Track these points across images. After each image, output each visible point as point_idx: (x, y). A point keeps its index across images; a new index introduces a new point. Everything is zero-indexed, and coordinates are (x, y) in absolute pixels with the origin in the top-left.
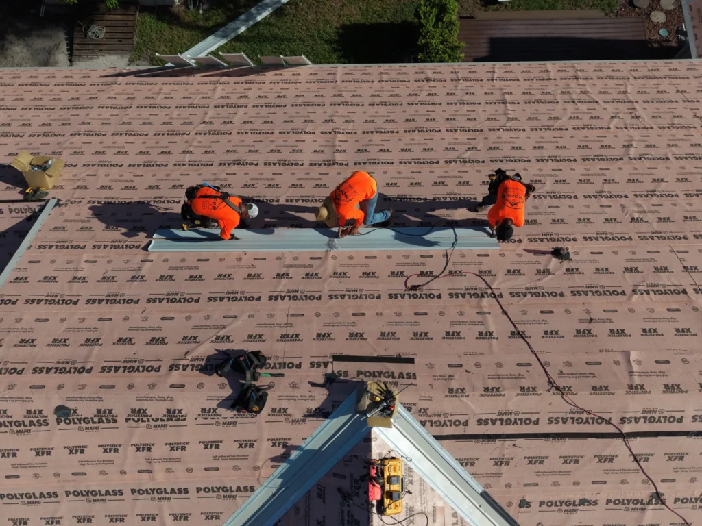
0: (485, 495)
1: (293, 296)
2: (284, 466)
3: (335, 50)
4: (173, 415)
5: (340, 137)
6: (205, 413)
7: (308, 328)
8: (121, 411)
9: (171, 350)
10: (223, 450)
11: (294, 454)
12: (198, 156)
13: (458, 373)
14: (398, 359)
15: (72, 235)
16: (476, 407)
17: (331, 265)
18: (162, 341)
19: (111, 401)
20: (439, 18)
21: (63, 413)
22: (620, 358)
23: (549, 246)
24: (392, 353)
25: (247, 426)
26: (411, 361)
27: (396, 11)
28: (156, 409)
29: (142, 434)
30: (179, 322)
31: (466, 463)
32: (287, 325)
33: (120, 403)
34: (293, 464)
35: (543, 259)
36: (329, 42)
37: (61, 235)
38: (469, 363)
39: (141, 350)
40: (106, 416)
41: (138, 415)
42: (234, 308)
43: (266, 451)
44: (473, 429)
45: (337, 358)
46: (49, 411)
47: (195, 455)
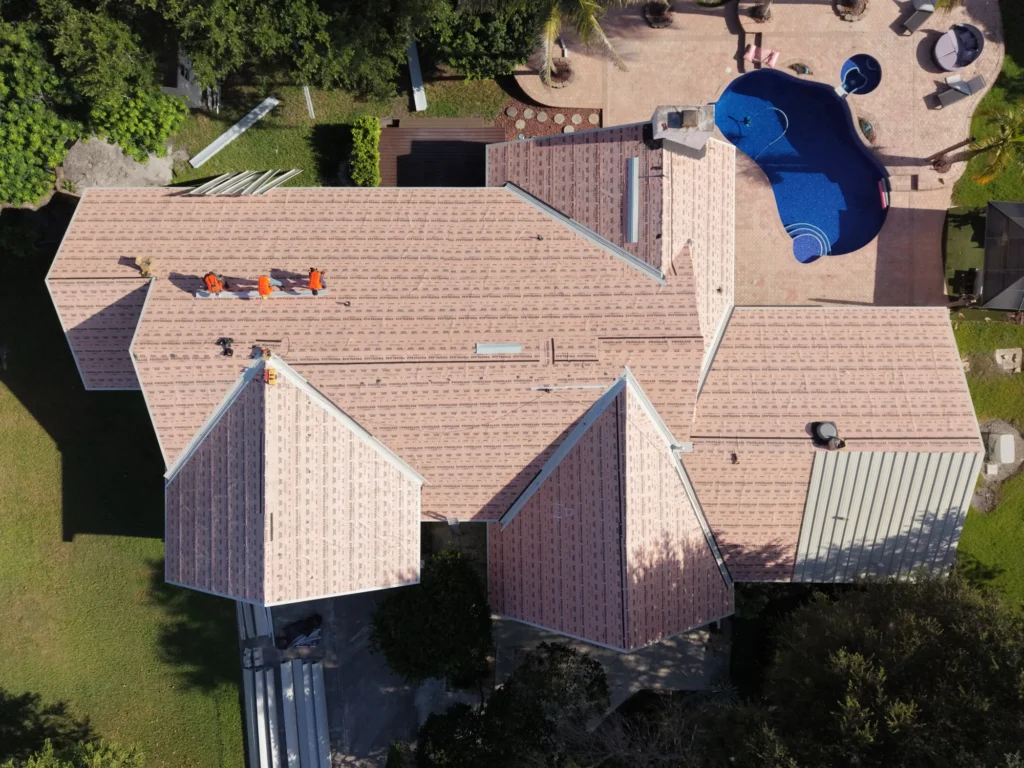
0: (308, 383)
1: (247, 320)
2: (244, 374)
3: (311, 145)
4: (207, 357)
5: (279, 242)
6: (216, 356)
7: (249, 331)
8: (191, 356)
9: (205, 338)
10: (223, 368)
11: (246, 370)
12: (213, 253)
14: (277, 341)
15: (164, 294)
16: (298, 355)
17: (262, 308)
18: (201, 335)
19: (187, 352)
20: (365, 136)
21: (173, 356)
22: (346, 341)
23: (344, 301)
24: (275, 339)
25: (228, 361)
26: (280, 342)
27: (350, 115)
28: (201, 355)
29: (197, 363)
30: (207, 328)
31: (300, 372)
32: (242, 330)
33: (190, 353)
34: (247, 373)
35: (339, 306)
36: (306, 138)
37: (160, 294)
39: (195, 337)
40: (186, 357)
41: (196, 357)
42: (226, 323)
43: (237, 369)
44: (299, 362)
45: (256, 340)
46: (168, 356)
47: (215, 370)
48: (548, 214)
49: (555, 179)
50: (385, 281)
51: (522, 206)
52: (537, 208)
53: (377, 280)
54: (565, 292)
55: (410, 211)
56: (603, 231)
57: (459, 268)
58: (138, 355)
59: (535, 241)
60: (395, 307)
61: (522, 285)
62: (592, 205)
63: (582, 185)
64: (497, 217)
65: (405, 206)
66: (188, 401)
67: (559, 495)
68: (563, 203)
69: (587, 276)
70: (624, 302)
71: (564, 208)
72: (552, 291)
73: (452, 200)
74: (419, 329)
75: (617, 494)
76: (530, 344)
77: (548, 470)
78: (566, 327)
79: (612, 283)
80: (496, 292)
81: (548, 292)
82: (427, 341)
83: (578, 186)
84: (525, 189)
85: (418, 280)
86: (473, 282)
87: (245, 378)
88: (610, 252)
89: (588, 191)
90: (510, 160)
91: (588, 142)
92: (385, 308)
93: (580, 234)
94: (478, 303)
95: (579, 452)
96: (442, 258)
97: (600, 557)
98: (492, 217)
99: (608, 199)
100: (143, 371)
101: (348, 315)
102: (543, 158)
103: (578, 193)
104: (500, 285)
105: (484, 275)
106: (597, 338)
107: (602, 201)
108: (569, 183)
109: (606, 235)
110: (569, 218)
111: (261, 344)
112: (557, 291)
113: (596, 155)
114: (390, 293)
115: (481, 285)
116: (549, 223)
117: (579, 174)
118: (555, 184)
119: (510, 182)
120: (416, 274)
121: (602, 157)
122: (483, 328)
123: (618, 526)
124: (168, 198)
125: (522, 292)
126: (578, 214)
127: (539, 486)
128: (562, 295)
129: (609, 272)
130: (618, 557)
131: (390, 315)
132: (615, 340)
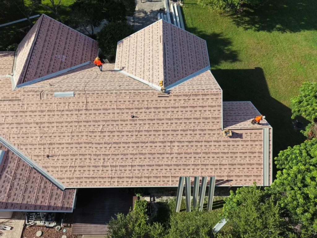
1: (175, 108)
7: (172, 102)
9: (191, 98)
13: (152, 95)
14: (160, 97)
22: (131, 97)
23: (135, 118)
24: (161, 98)
26: (158, 97)
32: (175, 102)
35: (136, 116)
37: (217, 121)
38: (151, 97)
45: (168, 97)
48: (44, 171)
49: (36, 188)
50: (118, 130)
51: (56, 176)
52: (49, 175)
53: (121, 130)
54: (36, 125)
55: (110, 172)
56: (17, 159)
57: (85, 138)
59: (50, 155)
60: (112, 115)
61: (55, 128)
62: (19, 171)
63: (22, 183)
64: (68, 169)
65: (113, 176)
67: (62, 62)
68: (35, 175)
69: (26, 134)
70: (9, 120)
71: (35, 173)
72: (42, 126)
73: (90, 180)
74: (99, 104)
76: (51, 97)
78: (35, 106)
79: (15, 130)
80: (67, 124)
81: (43, 125)
82: (95, 98)
83: (24, 182)
84: (54, 186)
85: (103, 130)
86: (77, 130)
88: (15, 148)
89: (20, 179)
90: (60, 202)
91: (12, 204)
92: (116, 115)
93: (28, 158)
94: (74, 118)
96: (93, 143)
98: (71, 169)
99: (9, 172)
101: (132, 111)
102: (41, 199)
103: (25, 179)
104: (65, 128)
105: (73, 134)
106: (22, 100)
107: (13, 173)
108: (29, 185)
109: (15, 156)
110: (34, 168)
111: (166, 95)
112: (39, 125)
113: (9, 196)
114: (115, 123)
115: (74, 128)
116: (44, 165)
117: (23, 188)
118: (37, 185)
119: (62, 190)
120: (104, 134)
121: (6, 195)
122: (72, 104)
124: (230, 179)
125: (55, 124)
126: (28, 169)
127: (71, 68)
128: (37, 123)
129: (16, 136)
131: (113, 111)
132: (14, 99)
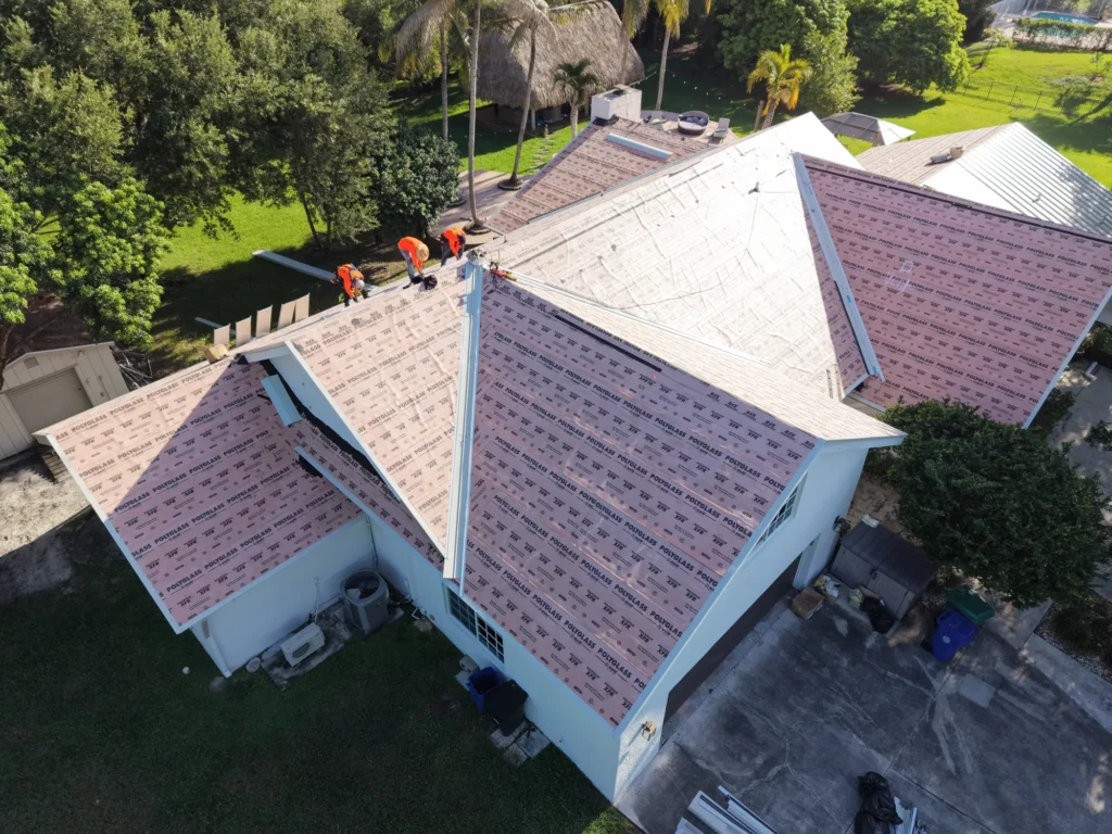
2: (465, 306)
11: (465, 299)
21: (356, 322)
29: (396, 318)
34: (467, 304)
40: (376, 316)
43: (454, 303)
44: (519, 261)
46: (349, 324)
47: (425, 318)
58: (302, 343)
66: (413, 391)
67: (878, 274)
75: (914, 197)
77: (839, 274)
87: (471, 311)
95: (840, 229)
97: (985, 244)
100: (322, 369)
123: (955, 208)
127: (852, 298)
130: (996, 220)
